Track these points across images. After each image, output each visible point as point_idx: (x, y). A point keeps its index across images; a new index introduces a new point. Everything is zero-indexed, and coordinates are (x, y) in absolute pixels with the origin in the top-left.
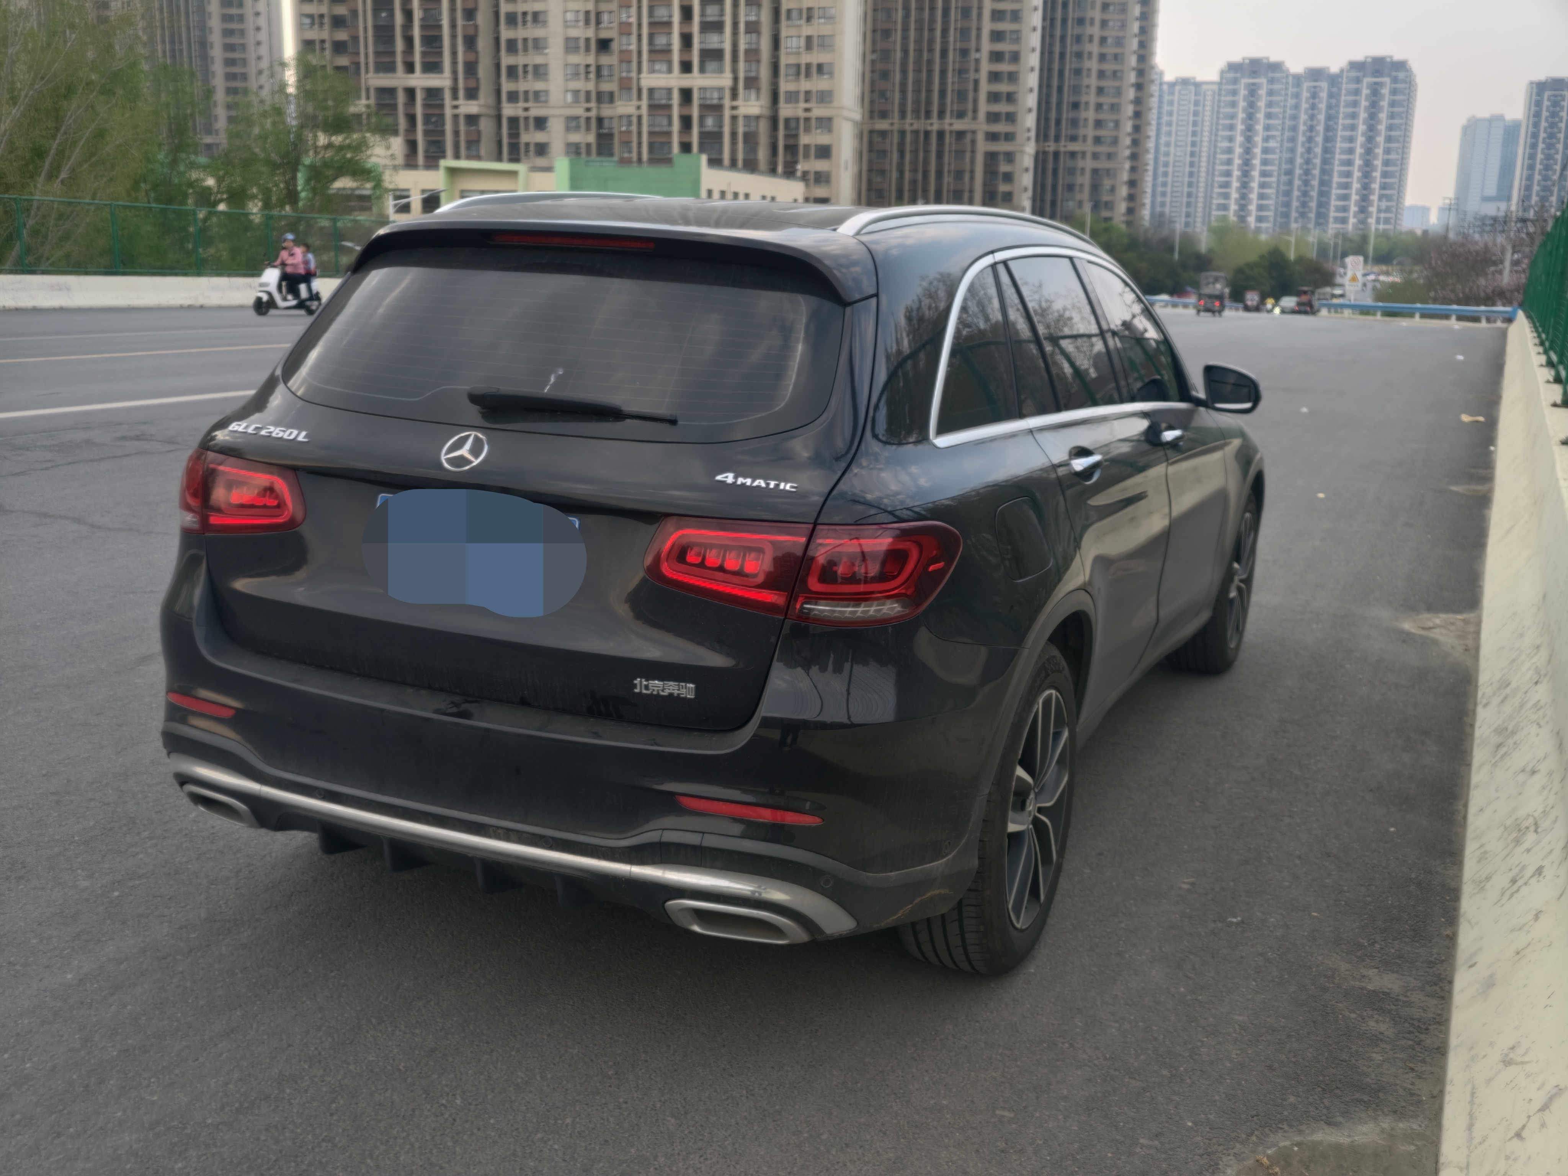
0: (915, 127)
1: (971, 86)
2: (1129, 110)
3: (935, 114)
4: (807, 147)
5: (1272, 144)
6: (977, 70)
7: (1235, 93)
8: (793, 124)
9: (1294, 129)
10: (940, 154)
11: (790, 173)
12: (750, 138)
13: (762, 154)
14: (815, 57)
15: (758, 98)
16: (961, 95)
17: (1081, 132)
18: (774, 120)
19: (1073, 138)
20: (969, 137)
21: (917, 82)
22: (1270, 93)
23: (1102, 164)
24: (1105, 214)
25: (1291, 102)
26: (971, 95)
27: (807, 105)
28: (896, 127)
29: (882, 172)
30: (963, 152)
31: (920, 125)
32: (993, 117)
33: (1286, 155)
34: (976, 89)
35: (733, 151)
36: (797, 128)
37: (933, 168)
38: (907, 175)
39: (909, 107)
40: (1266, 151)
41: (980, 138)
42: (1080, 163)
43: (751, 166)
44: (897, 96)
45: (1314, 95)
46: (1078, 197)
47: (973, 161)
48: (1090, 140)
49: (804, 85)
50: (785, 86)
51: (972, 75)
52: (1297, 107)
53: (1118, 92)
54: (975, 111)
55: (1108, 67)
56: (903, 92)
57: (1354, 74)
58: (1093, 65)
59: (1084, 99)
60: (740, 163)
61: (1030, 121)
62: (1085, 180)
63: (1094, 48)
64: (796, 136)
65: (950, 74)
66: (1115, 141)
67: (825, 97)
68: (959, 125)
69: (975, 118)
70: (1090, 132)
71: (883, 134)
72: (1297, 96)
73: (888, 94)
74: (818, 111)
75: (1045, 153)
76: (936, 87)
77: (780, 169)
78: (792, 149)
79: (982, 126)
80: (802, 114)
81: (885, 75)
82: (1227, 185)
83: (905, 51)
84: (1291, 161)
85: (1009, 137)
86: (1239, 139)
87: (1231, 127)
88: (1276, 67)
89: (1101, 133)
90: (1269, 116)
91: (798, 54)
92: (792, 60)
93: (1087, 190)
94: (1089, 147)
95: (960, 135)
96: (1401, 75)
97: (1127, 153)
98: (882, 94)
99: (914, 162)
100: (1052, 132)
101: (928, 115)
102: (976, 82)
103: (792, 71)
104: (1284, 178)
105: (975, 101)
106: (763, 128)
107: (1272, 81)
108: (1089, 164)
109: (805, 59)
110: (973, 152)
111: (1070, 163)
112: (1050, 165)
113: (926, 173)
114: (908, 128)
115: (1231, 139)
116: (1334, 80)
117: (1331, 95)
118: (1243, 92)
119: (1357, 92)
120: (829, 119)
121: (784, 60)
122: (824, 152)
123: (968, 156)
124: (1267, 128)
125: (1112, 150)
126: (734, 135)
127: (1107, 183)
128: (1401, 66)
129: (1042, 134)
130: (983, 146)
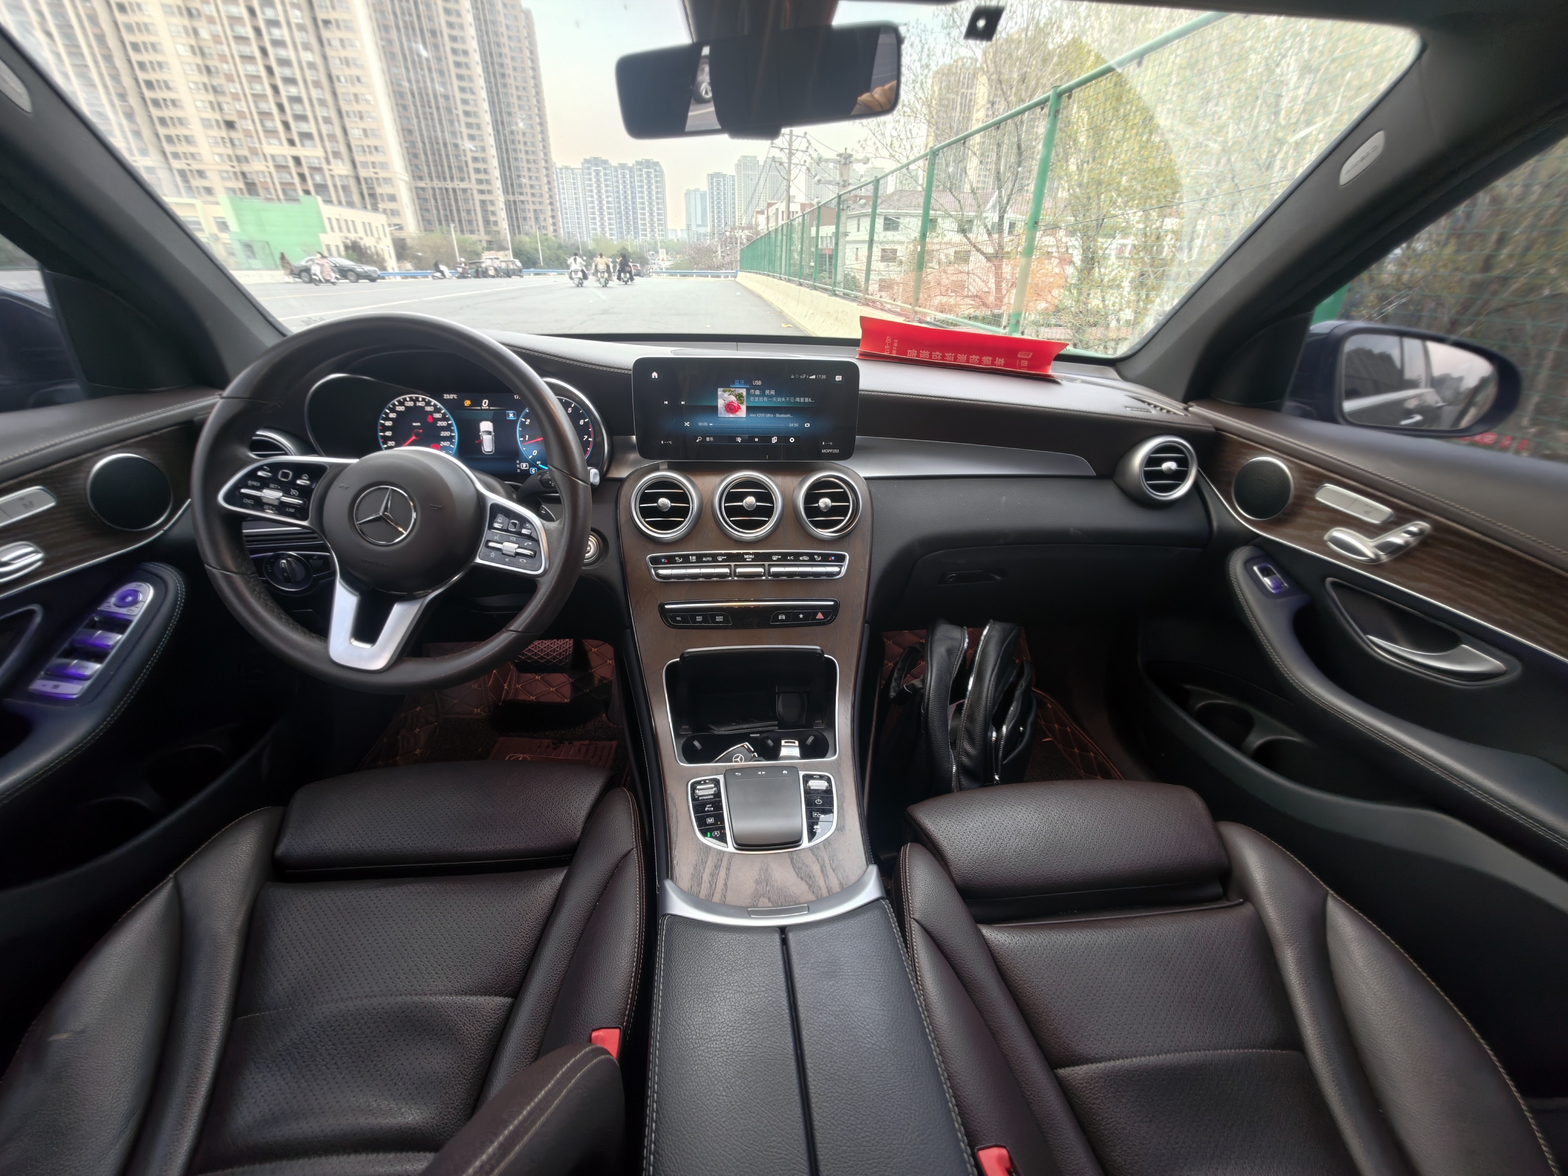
0: (440, 186)
1: (464, 164)
2: (545, 180)
3: (448, 178)
4: (381, 195)
5: (610, 199)
6: (465, 156)
7: (590, 174)
8: (370, 181)
9: (618, 192)
10: (456, 200)
11: (375, 209)
12: (345, 188)
13: (356, 198)
14: (372, 142)
15: (344, 165)
16: (460, 169)
17: (524, 190)
18: (358, 179)
19: (521, 194)
20: (469, 191)
21: (435, 161)
22: (605, 175)
23: (538, 207)
24: (544, 232)
25: (615, 179)
26: (465, 169)
27: (375, 170)
28: (429, 185)
29: (428, 210)
30: (468, 199)
31: (442, 184)
32: (480, 182)
33: (617, 205)
34: (467, 166)
35: (338, 196)
36: (373, 184)
37: (454, 208)
38: (442, 212)
39: (434, 175)
40: (608, 202)
41: (475, 192)
42: (527, 207)
43: (351, 204)
44: (425, 169)
45: (624, 177)
46: (530, 223)
47: (474, 205)
48: (529, 195)
49: (370, 159)
50: (358, 158)
51: (463, 158)
52: (617, 182)
53: (538, 170)
54: (469, 178)
55: (531, 157)
56: (428, 166)
57: (639, 167)
58: (522, 155)
59: (522, 173)
60: (344, 203)
61: (498, 184)
62: (531, 215)
63: (521, 147)
64: (373, 188)
65: (451, 157)
66: (541, 196)
67: (384, 166)
68: (463, 185)
69: (470, 182)
70: (528, 190)
71: (423, 189)
72: (617, 176)
73: (420, 167)
74: (382, 174)
75: (509, 201)
76: (445, 164)
77: (369, 206)
78: (372, 196)
79: (474, 186)
80: (373, 176)
81: (416, 156)
82: (594, 219)
83: (424, 143)
84: (619, 208)
85: (490, 192)
86: (596, 197)
87: (591, 191)
88: (605, 162)
89: (533, 191)
90: (606, 186)
91: (361, 139)
92: (358, 143)
93: (533, 219)
94: (529, 198)
95: (464, 191)
96: (658, 169)
97: (548, 201)
98: (417, 167)
99: (444, 205)
100: (510, 190)
101: (445, 179)
102: (466, 162)
103: (360, 149)
104: (618, 216)
105: (468, 172)
106: (352, 183)
107: (605, 169)
108: (531, 207)
109: (366, 142)
110: (473, 200)
111: (522, 206)
112: (513, 207)
113: (451, 211)
114: (435, 186)
115: (592, 197)
116: (631, 170)
117: (631, 177)
118: (593, 174)
119: (641, 176)
120: (390, 179)
121: (353, 143)
122: (393, 198)
123: (471, 202)
124: (607, 191)
125: (541, 200)
126: (335, 186)
127: (542, 217)
128: (657, 164)
129: (506, 191)
130: (478, 197)
